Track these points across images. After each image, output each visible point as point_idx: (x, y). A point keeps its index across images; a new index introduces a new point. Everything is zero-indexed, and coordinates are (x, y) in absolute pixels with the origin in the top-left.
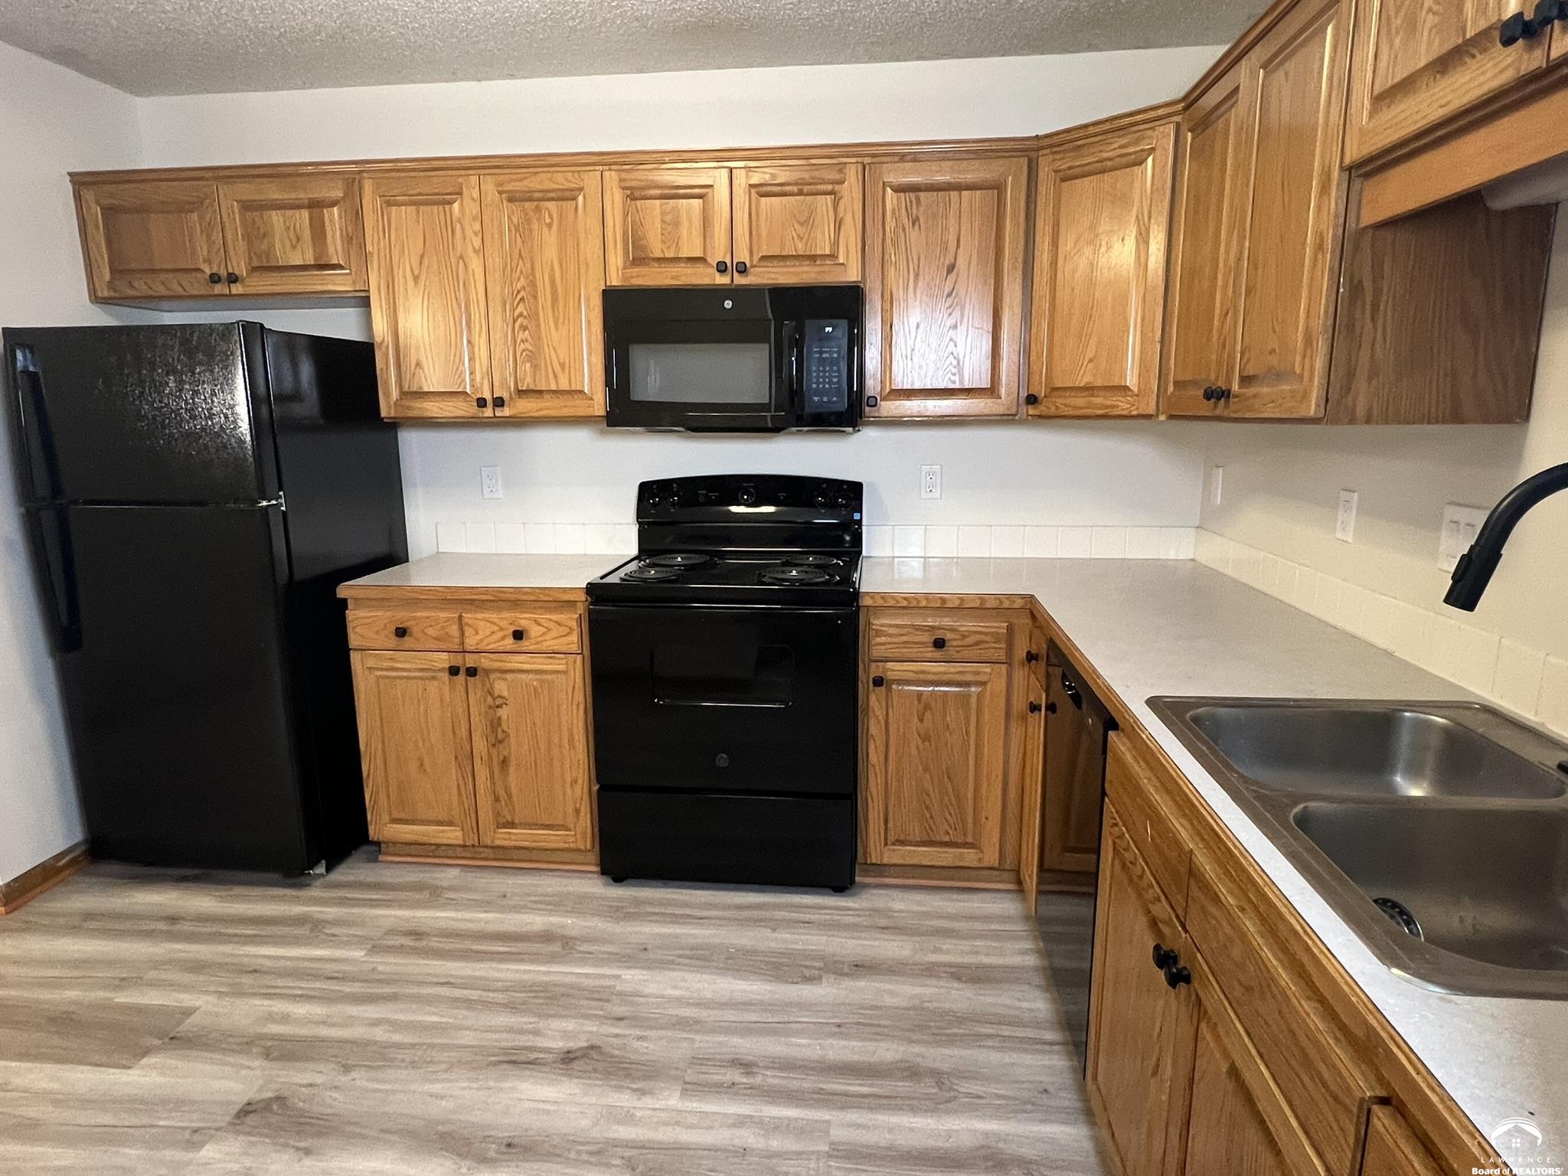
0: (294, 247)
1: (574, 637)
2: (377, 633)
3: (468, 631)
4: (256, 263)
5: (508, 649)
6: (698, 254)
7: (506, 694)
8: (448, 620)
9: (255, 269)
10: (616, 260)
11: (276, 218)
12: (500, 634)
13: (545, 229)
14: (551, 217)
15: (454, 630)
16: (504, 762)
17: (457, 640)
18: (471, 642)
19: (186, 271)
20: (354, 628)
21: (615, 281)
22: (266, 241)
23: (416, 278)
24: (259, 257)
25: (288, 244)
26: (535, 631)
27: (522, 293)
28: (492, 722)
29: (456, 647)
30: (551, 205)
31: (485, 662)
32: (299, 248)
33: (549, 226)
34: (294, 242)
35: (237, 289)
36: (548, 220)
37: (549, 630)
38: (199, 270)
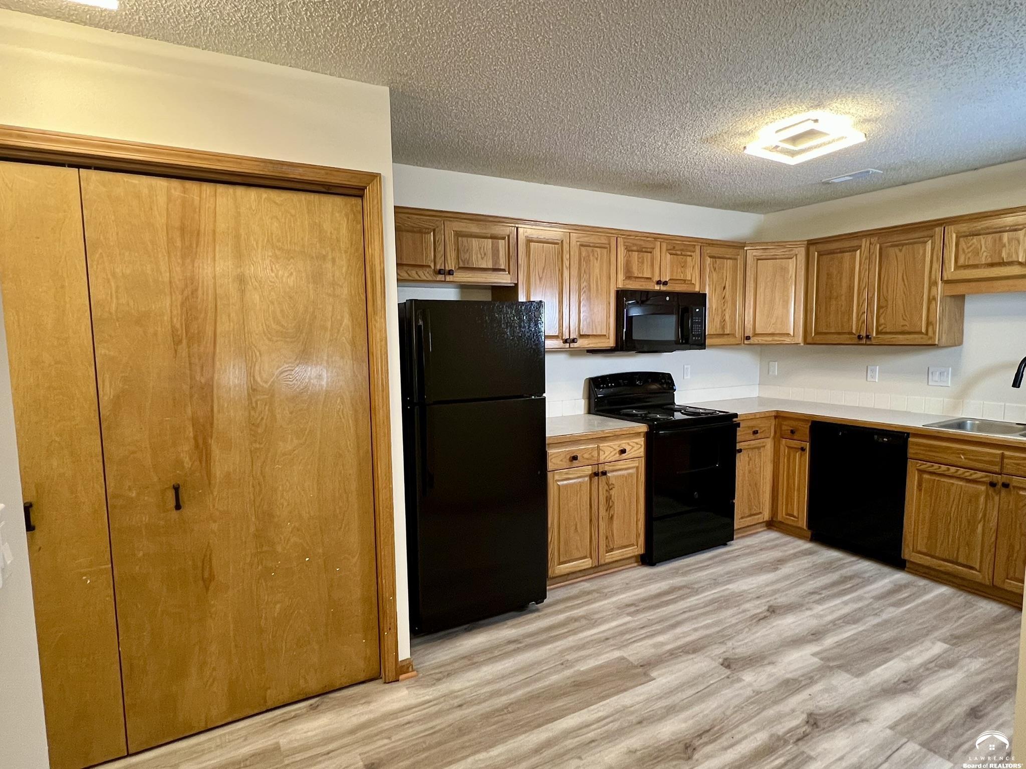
0: (482, 258)
1: (642, 449)
2: (561, 461)
3: (601, 453)
4: (461, 265)
5: (617, 459)
6: (649, 276)
7: (614, 483)
8: (593, 449)
9: (460, 268)
10: (621, 277)
11: (475, 242)
12: (613, 454)
13: (595, 261)
14: (597, 254)
15: (595, 454)
16: (612, 517)
17: (596, 459)
18: (602, 458)
19: (422, 266)
20: (552, 459)
21: (620, 285)
22: (468, 254)
23: (540, 279)
24: (464, 262)
25: (479, 256)
26: (628, 448)
27: (585, 289)
28: (607, 497)
29: (596, 463)
30: (598, 250)
31: (607, 468)
32: (485, 258)
33: (597, 259)
34: (483, 256)
35: (449, 278)
36: (596, 256)
37: (633, 447)
38: (430, 266)
